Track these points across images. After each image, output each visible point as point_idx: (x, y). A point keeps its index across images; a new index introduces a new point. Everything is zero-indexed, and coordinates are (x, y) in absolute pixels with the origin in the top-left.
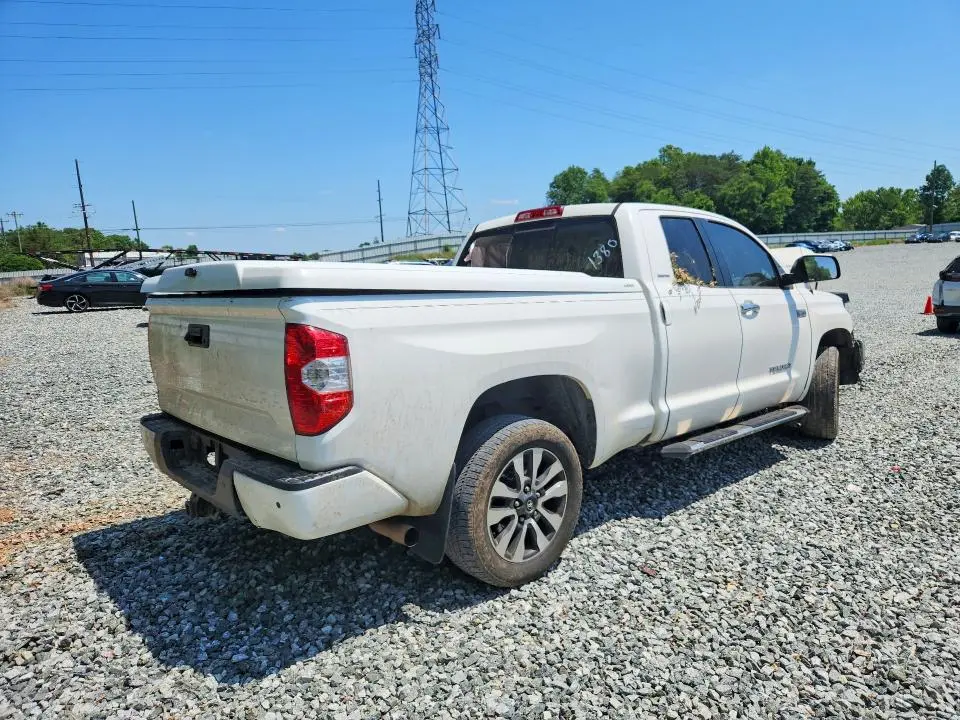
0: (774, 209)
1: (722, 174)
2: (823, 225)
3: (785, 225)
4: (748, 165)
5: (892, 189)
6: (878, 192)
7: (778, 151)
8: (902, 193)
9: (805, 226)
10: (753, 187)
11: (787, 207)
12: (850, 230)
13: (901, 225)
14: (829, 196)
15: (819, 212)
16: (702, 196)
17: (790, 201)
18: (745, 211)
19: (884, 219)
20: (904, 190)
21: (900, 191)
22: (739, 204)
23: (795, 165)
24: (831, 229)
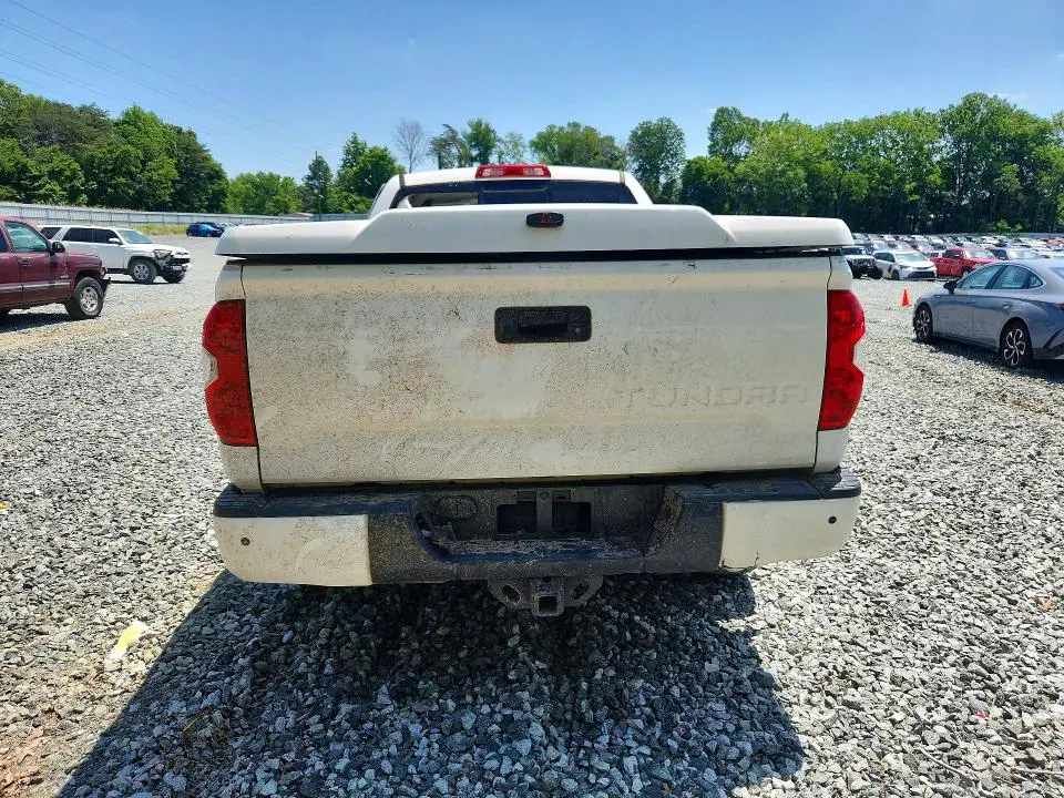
0: (156, 181)
1: (85, 131)
2: (215, 206)
3: (174, 202)
4: (117, 124)
5: (271, 175)
6: (258, 176)
7: (152, 113)
8: (281, 180)
9: (197, 204)
10: (126, 151)
11: (174, 182)
12: (240, 213)
13: (286, 213)
14: (217, 175)
15: (210, 191)
16: (64, 156)
17: (174, 174)
18: (123, 180)
19: (269, 205)
20: (282, 176)
21: (279, 177)
22: (113, 170)
23: (173, 132)
24: (224, 211)
